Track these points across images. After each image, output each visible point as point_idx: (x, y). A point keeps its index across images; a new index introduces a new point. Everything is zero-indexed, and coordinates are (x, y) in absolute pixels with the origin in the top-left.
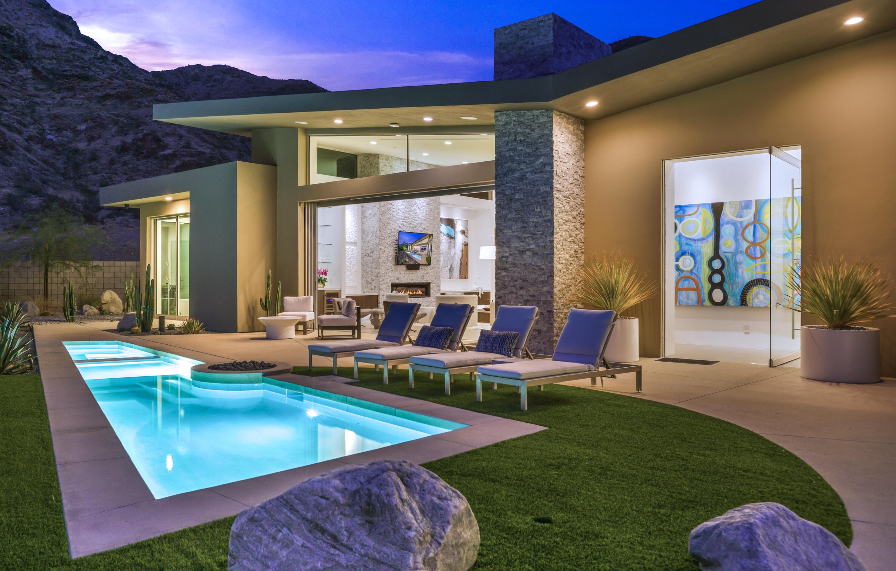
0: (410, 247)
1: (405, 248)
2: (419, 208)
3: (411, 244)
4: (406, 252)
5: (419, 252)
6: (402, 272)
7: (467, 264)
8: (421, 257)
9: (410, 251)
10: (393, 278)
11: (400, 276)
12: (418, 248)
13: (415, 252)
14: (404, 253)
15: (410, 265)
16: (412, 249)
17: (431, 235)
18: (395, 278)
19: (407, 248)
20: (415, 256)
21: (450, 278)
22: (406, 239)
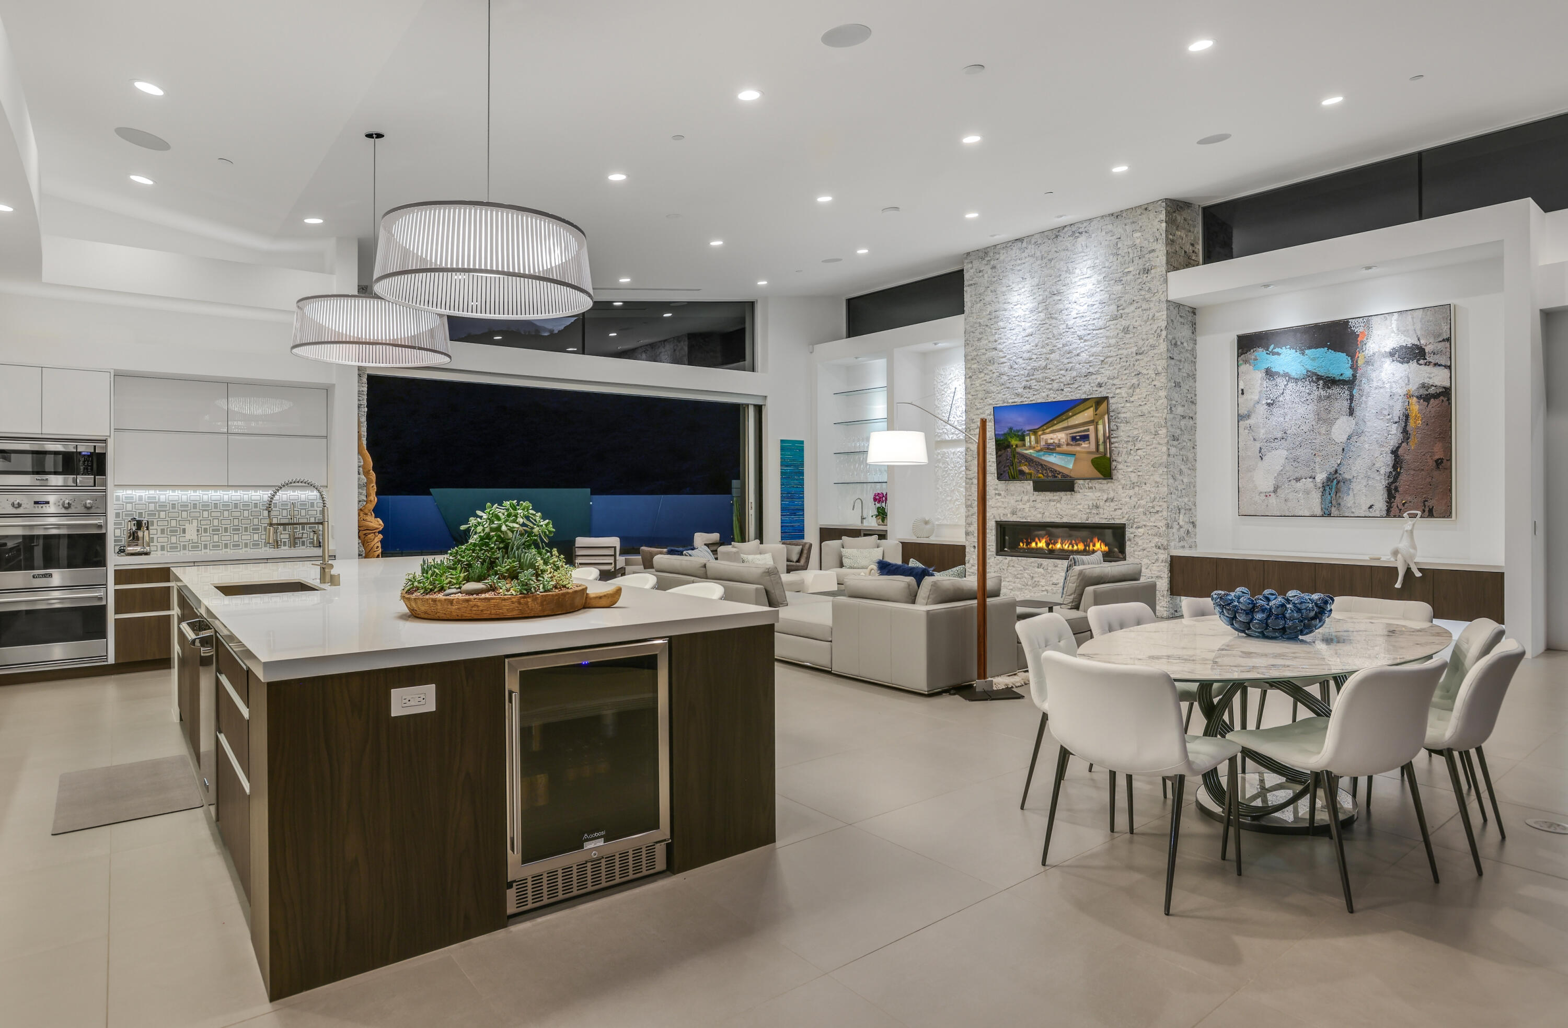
0: (1030, 440)
1: (1014, 442)
2: (1080, 338)
3: (1035, 432)
4: (1019, 450)
5: (1065, 448)
6: (1026, 498)
7: (1443, 464)
8: (1072, 459)
9: (1031, 447)
10: (1001, 511)
11: (1021, 506)
12: (1060, 437)
13: (1051, 448)
14: (1015, 453)
15: (1043, 482)
16: (1037, 442)
17: (1100, 401)
18: (1008, 511)
19: (1023, 440)
20: (1053, 459)
21: (1327, 514)
22: (1018, 421)
